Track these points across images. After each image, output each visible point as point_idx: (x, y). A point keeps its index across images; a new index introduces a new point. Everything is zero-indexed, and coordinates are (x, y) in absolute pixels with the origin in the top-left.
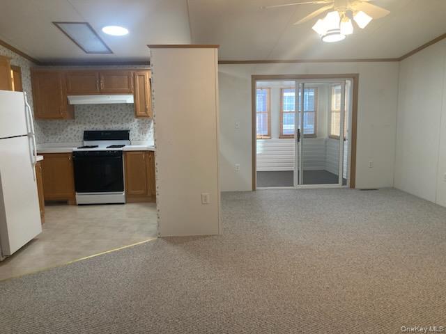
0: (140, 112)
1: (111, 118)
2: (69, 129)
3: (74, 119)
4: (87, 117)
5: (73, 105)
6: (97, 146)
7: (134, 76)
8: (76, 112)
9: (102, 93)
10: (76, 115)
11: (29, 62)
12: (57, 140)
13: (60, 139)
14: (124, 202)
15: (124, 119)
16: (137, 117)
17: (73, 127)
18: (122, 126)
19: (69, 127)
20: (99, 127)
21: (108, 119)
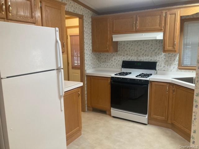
0: (168, 48)
1: (143, 52)
2: (113, 59)
3: (117, 52)
4: (126, 50)
5: (117, 42)
6: (130, 73)
7: (166, 15)
8: (119, 47)
9: (137, 31)
10: (118, 49)
11: (90, 12)
12: (106, 66)
13: (107, 65)
14: (146, 123)
15: (153, 53)
16: (164, 51)
17: (116, 58)
18: (151, 58)
19: (114, 58)
20: (134, 58)
21: (141, 52)
